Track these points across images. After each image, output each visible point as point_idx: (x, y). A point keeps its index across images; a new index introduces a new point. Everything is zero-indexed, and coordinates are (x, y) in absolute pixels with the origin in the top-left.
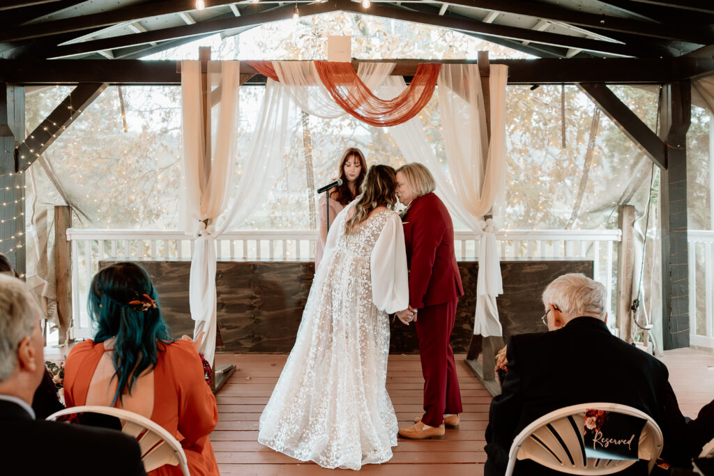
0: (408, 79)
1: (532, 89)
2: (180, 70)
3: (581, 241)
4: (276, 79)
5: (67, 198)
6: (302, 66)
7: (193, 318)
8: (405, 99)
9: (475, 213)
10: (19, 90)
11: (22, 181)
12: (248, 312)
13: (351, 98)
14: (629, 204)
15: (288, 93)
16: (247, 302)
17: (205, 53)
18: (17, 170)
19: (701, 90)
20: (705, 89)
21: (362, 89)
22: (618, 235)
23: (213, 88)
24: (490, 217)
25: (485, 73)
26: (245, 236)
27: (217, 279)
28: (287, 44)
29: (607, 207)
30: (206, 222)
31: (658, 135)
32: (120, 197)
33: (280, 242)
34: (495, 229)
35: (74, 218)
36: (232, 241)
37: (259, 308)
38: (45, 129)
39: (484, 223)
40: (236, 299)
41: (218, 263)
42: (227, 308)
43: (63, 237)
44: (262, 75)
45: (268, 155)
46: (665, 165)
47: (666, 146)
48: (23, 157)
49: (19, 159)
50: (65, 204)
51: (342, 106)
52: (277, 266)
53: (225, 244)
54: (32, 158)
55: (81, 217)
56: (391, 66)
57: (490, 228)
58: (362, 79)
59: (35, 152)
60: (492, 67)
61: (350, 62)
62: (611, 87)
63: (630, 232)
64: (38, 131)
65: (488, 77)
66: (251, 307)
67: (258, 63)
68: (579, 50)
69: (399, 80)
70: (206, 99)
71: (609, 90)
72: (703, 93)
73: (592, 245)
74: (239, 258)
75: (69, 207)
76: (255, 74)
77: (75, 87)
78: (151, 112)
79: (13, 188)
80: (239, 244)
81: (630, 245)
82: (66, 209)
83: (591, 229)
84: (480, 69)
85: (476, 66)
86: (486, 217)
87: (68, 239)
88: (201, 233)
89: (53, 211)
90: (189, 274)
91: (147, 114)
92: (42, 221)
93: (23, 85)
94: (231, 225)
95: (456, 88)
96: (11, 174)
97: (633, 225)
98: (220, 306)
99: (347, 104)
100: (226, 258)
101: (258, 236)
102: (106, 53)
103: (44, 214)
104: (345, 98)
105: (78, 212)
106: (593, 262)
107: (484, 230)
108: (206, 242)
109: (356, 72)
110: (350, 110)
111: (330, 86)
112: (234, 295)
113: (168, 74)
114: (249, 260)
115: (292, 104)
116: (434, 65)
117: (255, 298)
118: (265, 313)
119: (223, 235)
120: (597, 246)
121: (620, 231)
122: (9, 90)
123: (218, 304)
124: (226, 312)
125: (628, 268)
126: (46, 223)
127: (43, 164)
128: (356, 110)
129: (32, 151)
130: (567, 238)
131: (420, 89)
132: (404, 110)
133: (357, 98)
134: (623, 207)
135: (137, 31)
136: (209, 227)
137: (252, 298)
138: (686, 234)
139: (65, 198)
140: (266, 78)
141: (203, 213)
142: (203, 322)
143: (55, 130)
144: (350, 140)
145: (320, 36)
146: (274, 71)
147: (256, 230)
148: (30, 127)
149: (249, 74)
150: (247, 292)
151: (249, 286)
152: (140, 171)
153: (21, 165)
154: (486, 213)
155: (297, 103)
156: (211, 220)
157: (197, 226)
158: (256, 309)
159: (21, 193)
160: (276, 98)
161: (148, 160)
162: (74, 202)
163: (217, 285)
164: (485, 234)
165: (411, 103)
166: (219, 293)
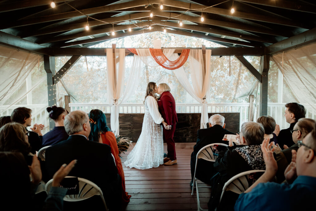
0: (179, 54)
1: (220, 57)
2: (106, 52)
3: (237, 106)
4: (137, 54)
5: (69, 93)
6: (145, 51)
7: (112, 130)
8: (178, 61)
9: (200, 98)
10: (53, 57)
11: (55, 88)
12: (129, 130)
13: (161, 61)
14: (252, 94)
15: (141, 59)
16: (128, 126)
17: (114, 46)
18: (53, 84)
19: (273, 58)
20: (274, 58)
21: (164, 57)
22: (248, 105)
23: (117, 57)
24: (205, 98)
25: (204, 52)
26: (128, 105)
27: (119, 119)
28: (141, 41)
29: (245, 95)
30: (115, 100)
31: (260, 73)
32: (83, 93)
33: (139, 107)
34: (206, 103)
35: (71, 100)
36: (123, 107)
37: (132, 128)
38: (62, 70)
39: (203, 100)
40: (125, 125)
41: (119, 114)
42: (122, 128)
43: (68, 106)
44: (132, 53)
45: (135, 79)
46: (261, 82)
47: (262, 76)
48: (55, 80)
49: (54, 81)
50: (68, 95)
51: (158, 63)
52: (138, 115)
53: (121, 108)
54: (58, 80)
55: (74, 99)
56: (174, 50)
57: (205, 102)
58: (165, 54)
59: (59, 78)
60: (206, 50)
61: (161, 49)
62: (245, 57)
63: (252, 103)
64: (60, 71)
65: (205, 53)
66: (130, 128)
67: (131, 49)
68: (235, 44)
69: (176, 55)
70: (115, 61)
71: (244, 58)
72: (274, 59)
73: (240, 107)
74: (125, 112)
75: (69, 96)
76: (130, 53)
77: (71, 57)
78: (94, 62)
79: (53, 90)
80: (125, 108)
81: (252, 108)
82: (68, 97)
83: (240, 102)
84: (203, 51)
85: (201, 50)
86: (204, 99)
87: (69, 106)
88: (114, 104)
89: (64, 97)
90: (110, 118)
91: (92, 63)
92: (61, 101)
93: (54, 56)
94: (123, 101)
95: (195, 57)
96: (52, 85)
97: (253, 101)
98: (120, 128)
99: (160, 63)
100: (121, 112)
101: (132, 105)
102: (81, 45)
103: (61, 98)
104: (159, 61)
105: (72, 98)
106: (239, 113)
107: (203, 103)
108: (116, 107)
109: (163, 52)
110: (161, 65)
111: (154, 57)
112: (124, 124)
113: (101, 52)
114: (129, 113)
115: (142, 63)
116: (188, 50)
117: (131, 125)
118: (135, 130)
119: (120, 105)
120: (242, 108)
121: (249, 103)
122: (50, 58)
123: (119, 127)
124: (122, 130)
125: (251, 115)
126: (62, 101)
127: (61, 82)
128: (163, 65)
129: (58, 78)
130: (232, 105)
131: (183, 57)
132: (178, 64)
133: (163, 61)
134: (251, 95)
135: (91, 38)
136: (116, 102)
137: (130, 125)
138: (267, 104)
139: (68, 93)
140: (134, 54)
141: (114, 97)
142: (115, 131)
143: (65, 71)
144: (164, 72)
145: (152, 38)
146: (136, 52)
147: (131, 103)
148: (57, 70)
149: (128, 53)
150: (129, 123)
151: (129, 121)
152: (90, 84)
153: (55, 82)
154: (204, 97)
155: (144, 62)
156: (117, 100)
157: (113, 102)
158: (131, 129)
159: (55, 91)
160: (137, 60)
161: (93, 80)
162: (71, 94)
163: (119, 121)
164: (203, 104)
165: (181, 62)
166: (120, 124)
